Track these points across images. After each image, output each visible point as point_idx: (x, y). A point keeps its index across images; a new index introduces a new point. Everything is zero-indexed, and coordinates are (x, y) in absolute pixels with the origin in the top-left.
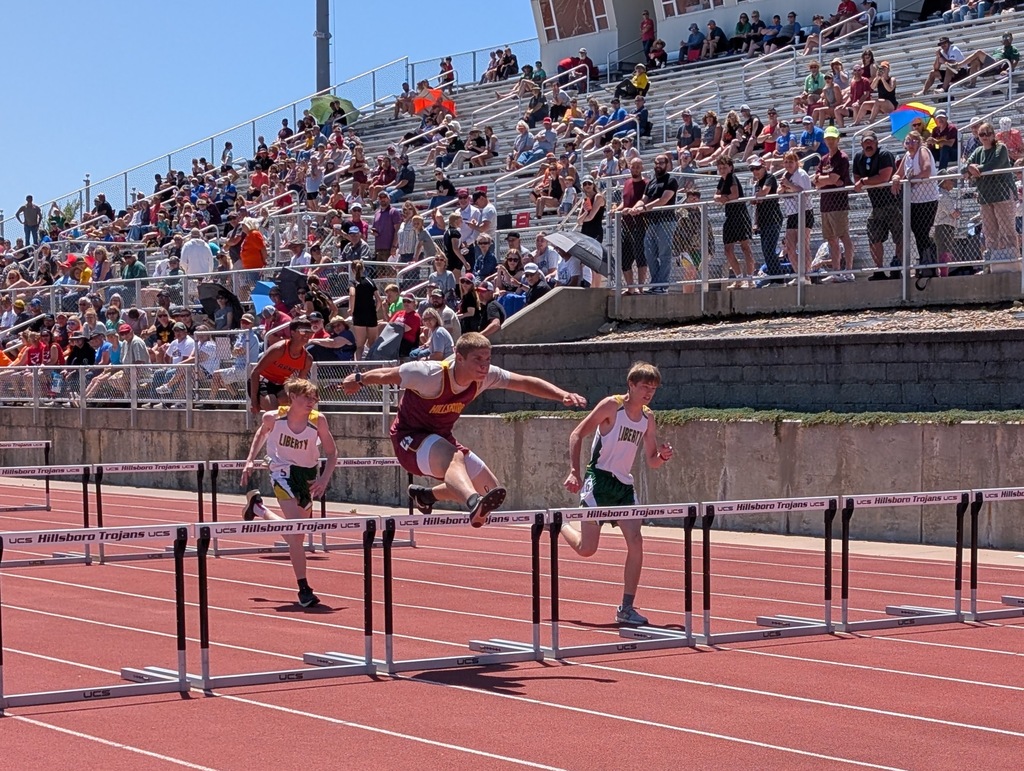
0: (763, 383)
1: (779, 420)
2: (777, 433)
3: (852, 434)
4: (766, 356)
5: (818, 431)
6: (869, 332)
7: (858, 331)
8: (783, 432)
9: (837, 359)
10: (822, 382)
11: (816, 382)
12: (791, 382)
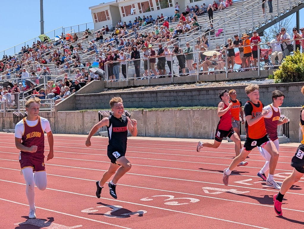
0: (140, 102)
1: (143, 110)
2: (142, 113)
3: (159, 113)
4: (140, 95)
5: (151, 112)
6: (164, 89)
7: (161, 89)
8: (144, 113)
9: (156, 96)
10: (153, 101)
11: (152, 101)
12: (146, 101)
